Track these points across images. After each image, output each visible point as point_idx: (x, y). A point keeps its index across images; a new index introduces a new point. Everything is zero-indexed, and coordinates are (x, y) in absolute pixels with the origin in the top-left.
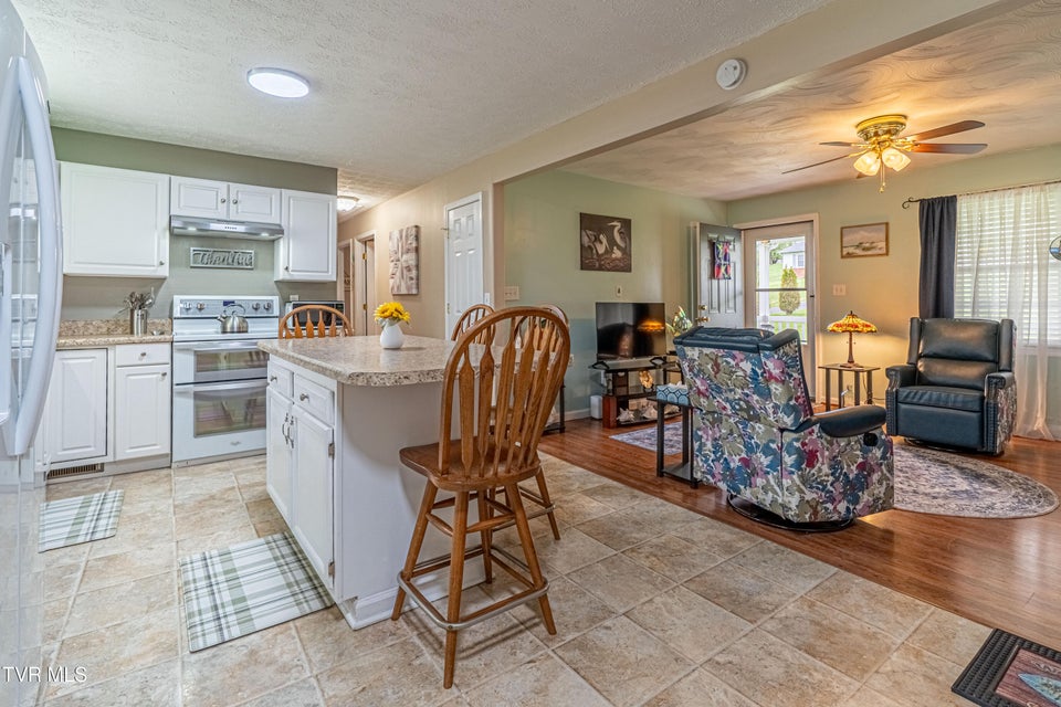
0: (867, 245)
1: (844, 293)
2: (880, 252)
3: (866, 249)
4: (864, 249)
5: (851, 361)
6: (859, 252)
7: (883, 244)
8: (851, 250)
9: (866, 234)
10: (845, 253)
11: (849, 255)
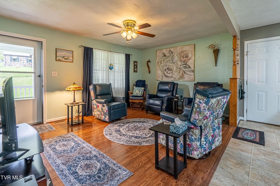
0: (66, 58)
1: (57, 75)
2: (71, 61)
3: (66, 59)
4: (65, 59)
5: (74, 101)
6: (63, 59)
7: (72, 58)
8: (60, 58)
9: (66, 53)
10: (57, 59)
11: (59, 60)
